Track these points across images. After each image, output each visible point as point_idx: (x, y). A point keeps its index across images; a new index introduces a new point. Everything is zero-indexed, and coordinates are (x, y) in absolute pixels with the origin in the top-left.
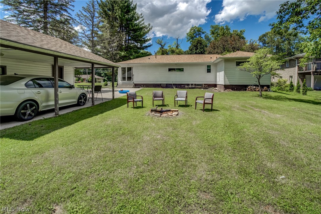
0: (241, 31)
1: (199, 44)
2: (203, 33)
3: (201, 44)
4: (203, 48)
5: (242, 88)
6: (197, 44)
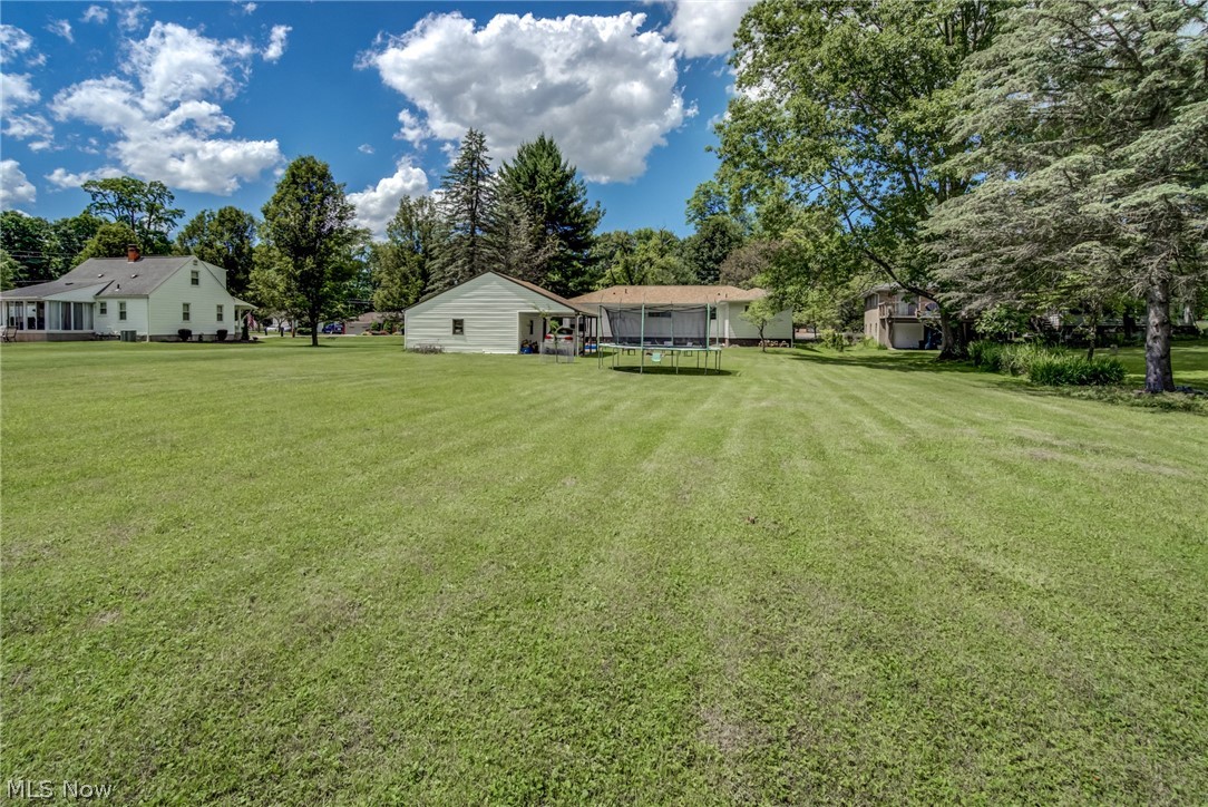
6: (714, 233)
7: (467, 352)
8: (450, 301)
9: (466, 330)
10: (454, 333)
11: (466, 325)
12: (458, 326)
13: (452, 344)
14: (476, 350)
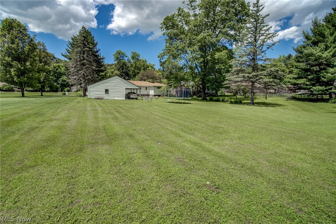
0: (153, 65)
1: (124, 66)
2: (126, 57)
3: (126, 65)
4: (127, 69)
5: (159, 96)
6: (123, 65)
7: (110, 99)
8: (104, 84)
9: (109, 92)
10: (105, 93)
11: (109, 91)
12: (107, 91)
13: (106, 97)
14: (113, 98)
